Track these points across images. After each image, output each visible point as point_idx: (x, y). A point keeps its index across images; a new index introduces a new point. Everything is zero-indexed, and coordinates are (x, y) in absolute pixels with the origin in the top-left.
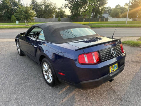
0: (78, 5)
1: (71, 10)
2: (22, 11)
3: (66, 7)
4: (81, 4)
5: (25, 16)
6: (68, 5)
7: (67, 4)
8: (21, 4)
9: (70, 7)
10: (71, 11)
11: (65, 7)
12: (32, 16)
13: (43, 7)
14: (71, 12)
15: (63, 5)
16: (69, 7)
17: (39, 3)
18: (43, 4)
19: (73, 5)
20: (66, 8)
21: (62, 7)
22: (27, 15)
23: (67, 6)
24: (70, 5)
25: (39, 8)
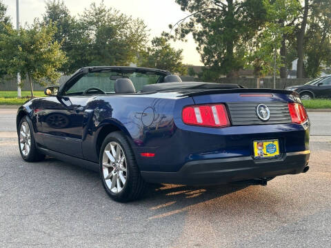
0: (233, 26)
1: (203, 46)
2: (18, 42)
3: (184, 33)
4: (246, 22)
5: (26, 60)
6: (191, 25)
7: (188, 21)
8: (6, 20)
9: (201, 34)
10: (205, 49)
11: (179, 36)
12: (53, 63)
13: (92, 35)
14: (202, 52)
15: (170, 26)
16: (194, 34)
17: (77, 19)
18: (91, 23)
19: (214, 27)
20: (183, 36)
21: (167, 35)
22: (32, 57)
23: (187, 32)
24: (199, 27)
25: (73, 37)
